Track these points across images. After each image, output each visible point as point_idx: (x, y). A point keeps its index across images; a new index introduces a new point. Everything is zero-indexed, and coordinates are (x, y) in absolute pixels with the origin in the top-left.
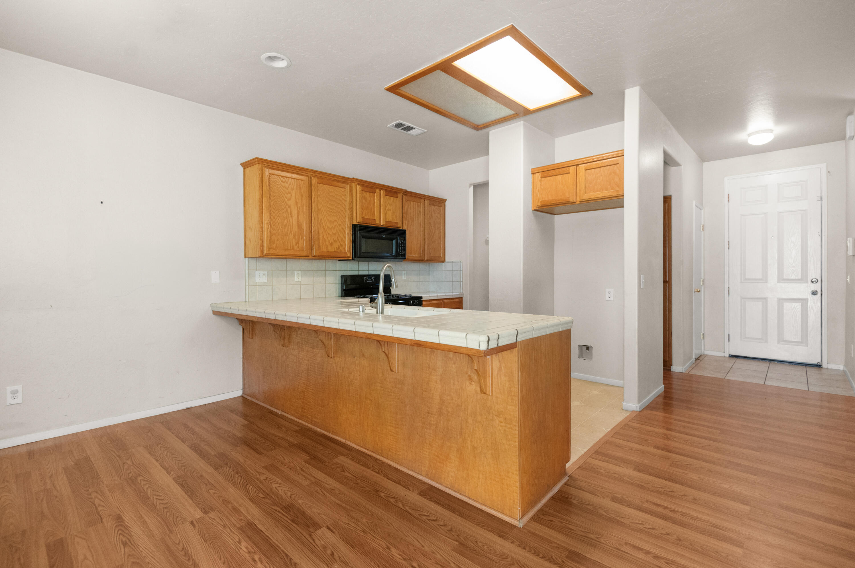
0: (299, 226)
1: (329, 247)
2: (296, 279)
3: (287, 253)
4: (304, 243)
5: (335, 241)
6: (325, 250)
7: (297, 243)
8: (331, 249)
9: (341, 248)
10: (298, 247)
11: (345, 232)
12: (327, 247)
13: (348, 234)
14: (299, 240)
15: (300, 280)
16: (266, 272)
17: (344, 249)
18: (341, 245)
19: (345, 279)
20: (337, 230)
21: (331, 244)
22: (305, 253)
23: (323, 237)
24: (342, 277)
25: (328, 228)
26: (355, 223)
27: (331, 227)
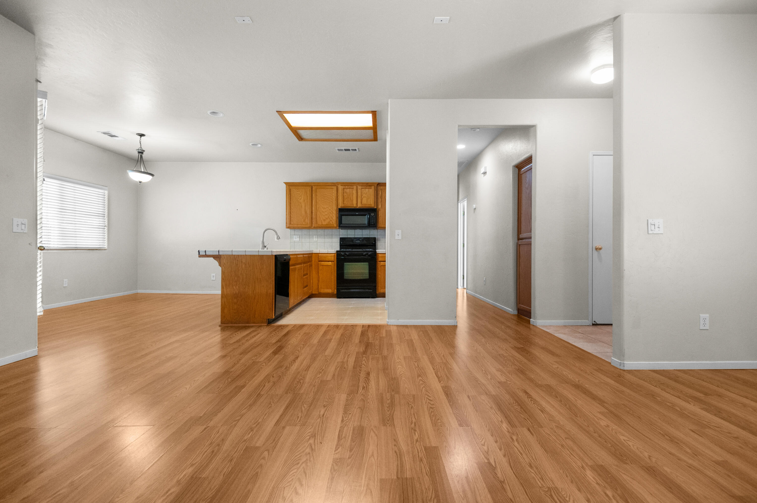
0: (306, 212)
1: (323, 222)
2: (315, 240)
3: (299, 226)
4: (308, 221)
5: (327, 218)
6: (320, 224)
7: (304, 221)
8: (324, 223)
9: (331, 223)
10: (305, 223)
11: (333, 213)
12: (322, 222)
13: (335, 214)
14: (305, 219)
15: (317, 240)
16: (299, 236)
17: (333, 222)
18: (331, 221)
19: (342, 240)
20: (328, 213)
21: (324, 220)
22: (308, 226)
23: (319, 217)
24: (341, 238)
25: (323, 212)
26: (339, 207)
27: (324, 211)
